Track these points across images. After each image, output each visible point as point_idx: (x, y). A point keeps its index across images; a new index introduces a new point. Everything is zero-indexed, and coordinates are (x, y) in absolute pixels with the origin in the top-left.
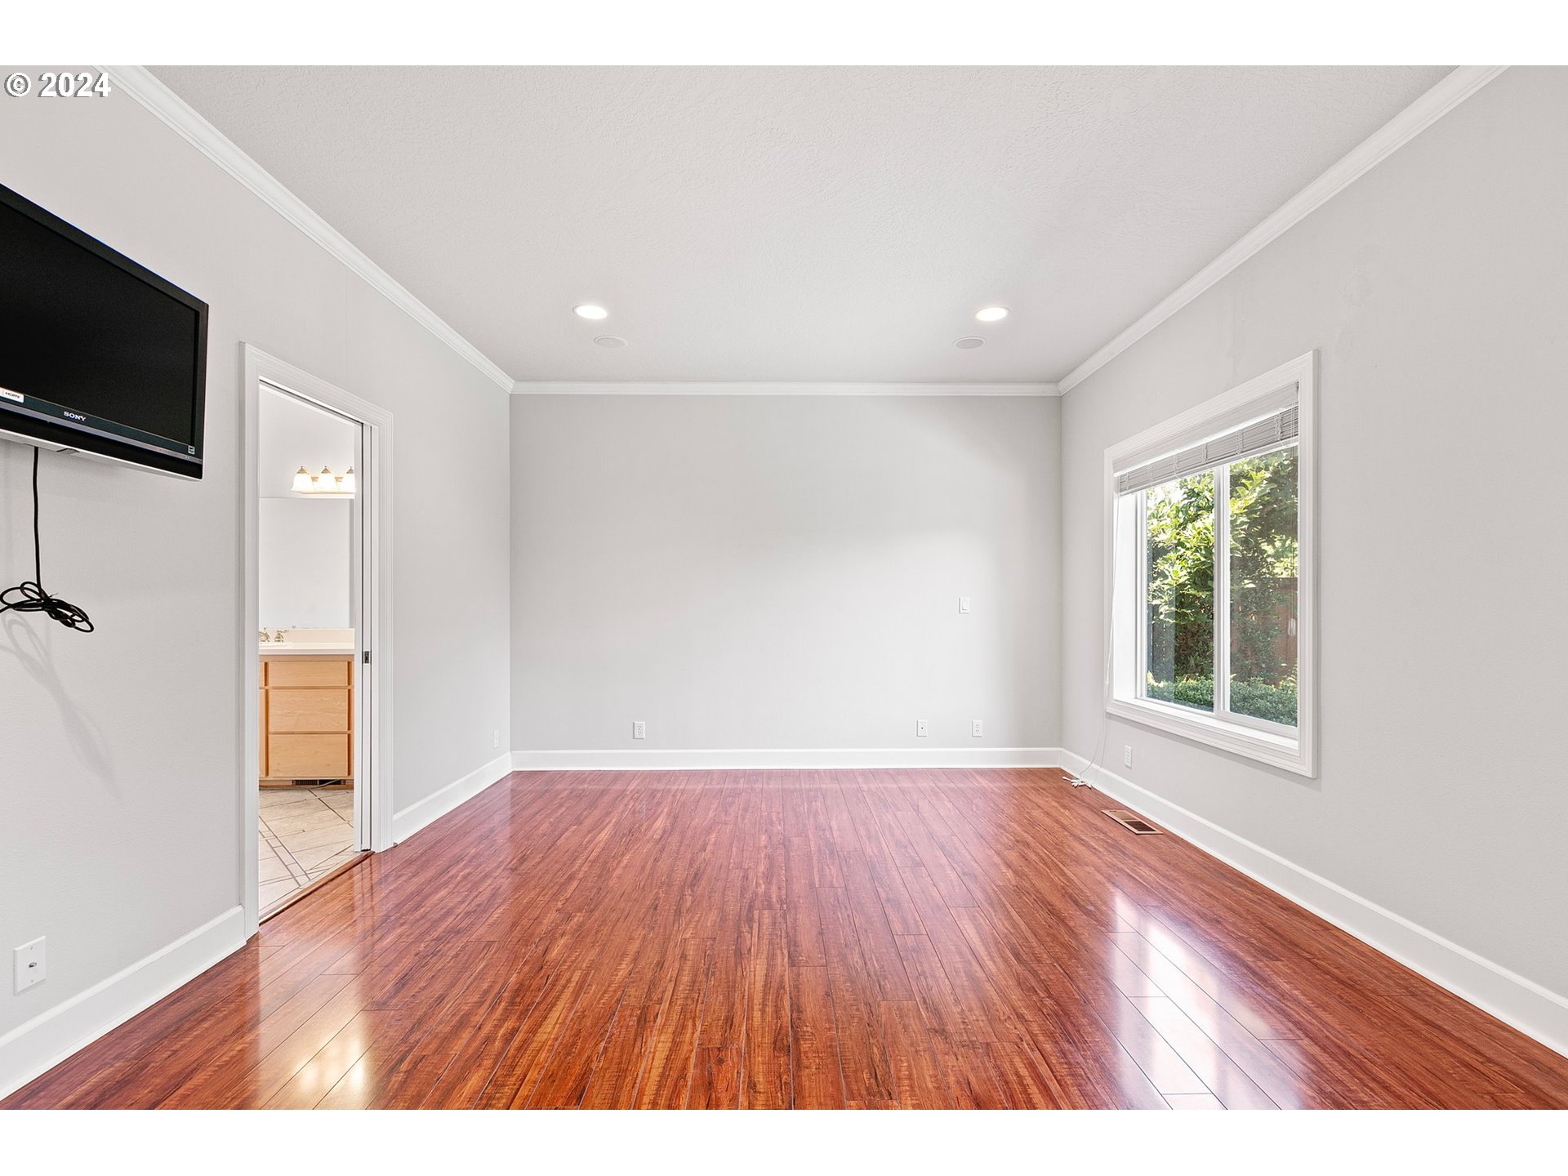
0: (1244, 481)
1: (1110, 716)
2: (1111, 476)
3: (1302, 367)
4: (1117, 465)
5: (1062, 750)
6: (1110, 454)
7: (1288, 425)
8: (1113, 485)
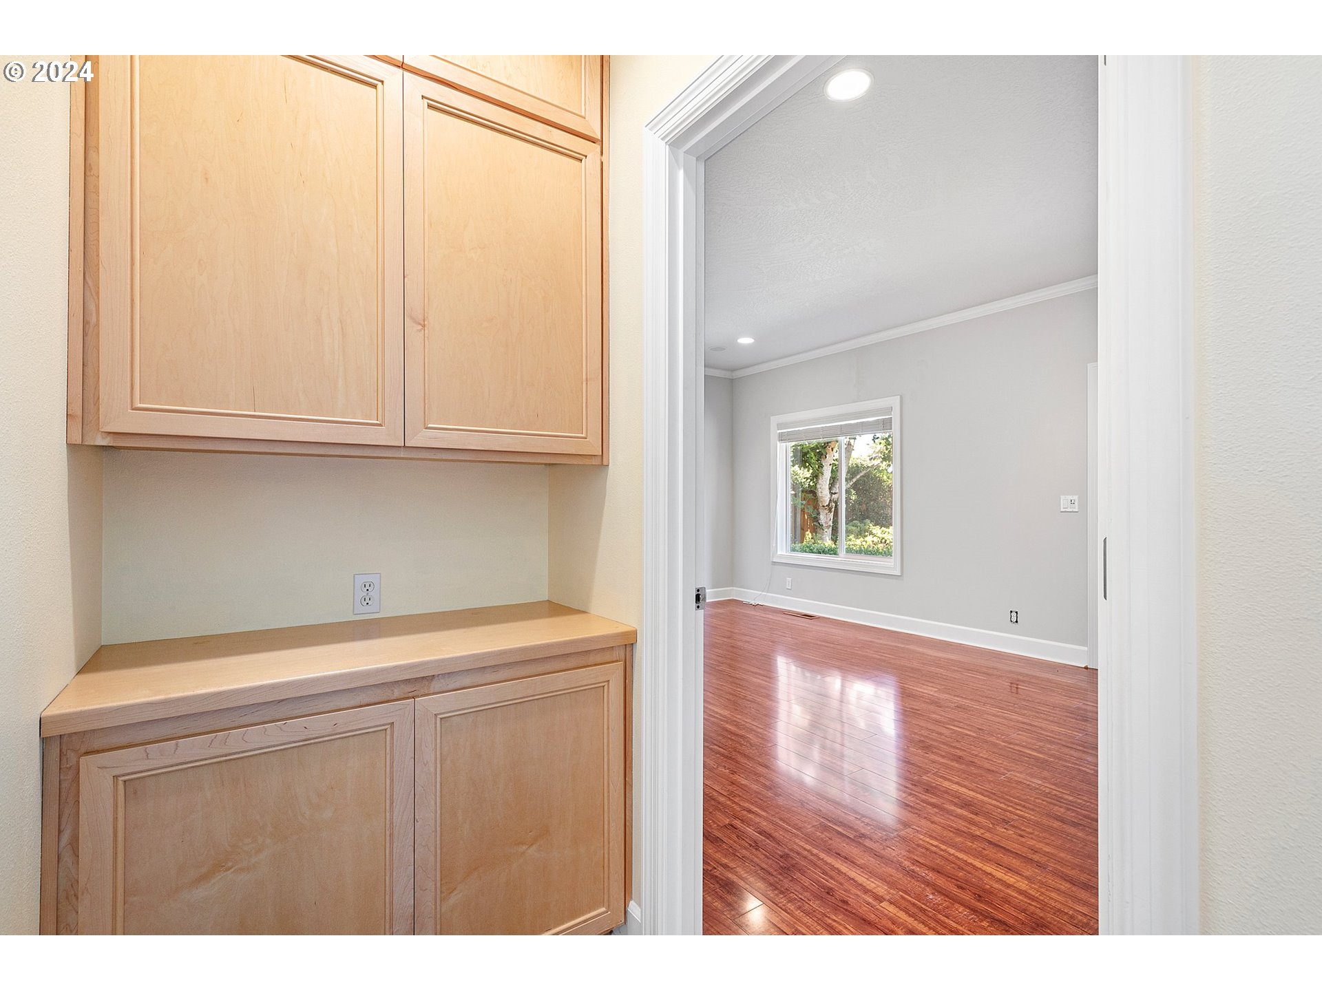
1: (774, 563)
2: (775, 432)
3: (895, 402)
4: (780, 426)
5: (734, 588)
6: (774, 420)
7: (886, 424)
8: (777, 437)
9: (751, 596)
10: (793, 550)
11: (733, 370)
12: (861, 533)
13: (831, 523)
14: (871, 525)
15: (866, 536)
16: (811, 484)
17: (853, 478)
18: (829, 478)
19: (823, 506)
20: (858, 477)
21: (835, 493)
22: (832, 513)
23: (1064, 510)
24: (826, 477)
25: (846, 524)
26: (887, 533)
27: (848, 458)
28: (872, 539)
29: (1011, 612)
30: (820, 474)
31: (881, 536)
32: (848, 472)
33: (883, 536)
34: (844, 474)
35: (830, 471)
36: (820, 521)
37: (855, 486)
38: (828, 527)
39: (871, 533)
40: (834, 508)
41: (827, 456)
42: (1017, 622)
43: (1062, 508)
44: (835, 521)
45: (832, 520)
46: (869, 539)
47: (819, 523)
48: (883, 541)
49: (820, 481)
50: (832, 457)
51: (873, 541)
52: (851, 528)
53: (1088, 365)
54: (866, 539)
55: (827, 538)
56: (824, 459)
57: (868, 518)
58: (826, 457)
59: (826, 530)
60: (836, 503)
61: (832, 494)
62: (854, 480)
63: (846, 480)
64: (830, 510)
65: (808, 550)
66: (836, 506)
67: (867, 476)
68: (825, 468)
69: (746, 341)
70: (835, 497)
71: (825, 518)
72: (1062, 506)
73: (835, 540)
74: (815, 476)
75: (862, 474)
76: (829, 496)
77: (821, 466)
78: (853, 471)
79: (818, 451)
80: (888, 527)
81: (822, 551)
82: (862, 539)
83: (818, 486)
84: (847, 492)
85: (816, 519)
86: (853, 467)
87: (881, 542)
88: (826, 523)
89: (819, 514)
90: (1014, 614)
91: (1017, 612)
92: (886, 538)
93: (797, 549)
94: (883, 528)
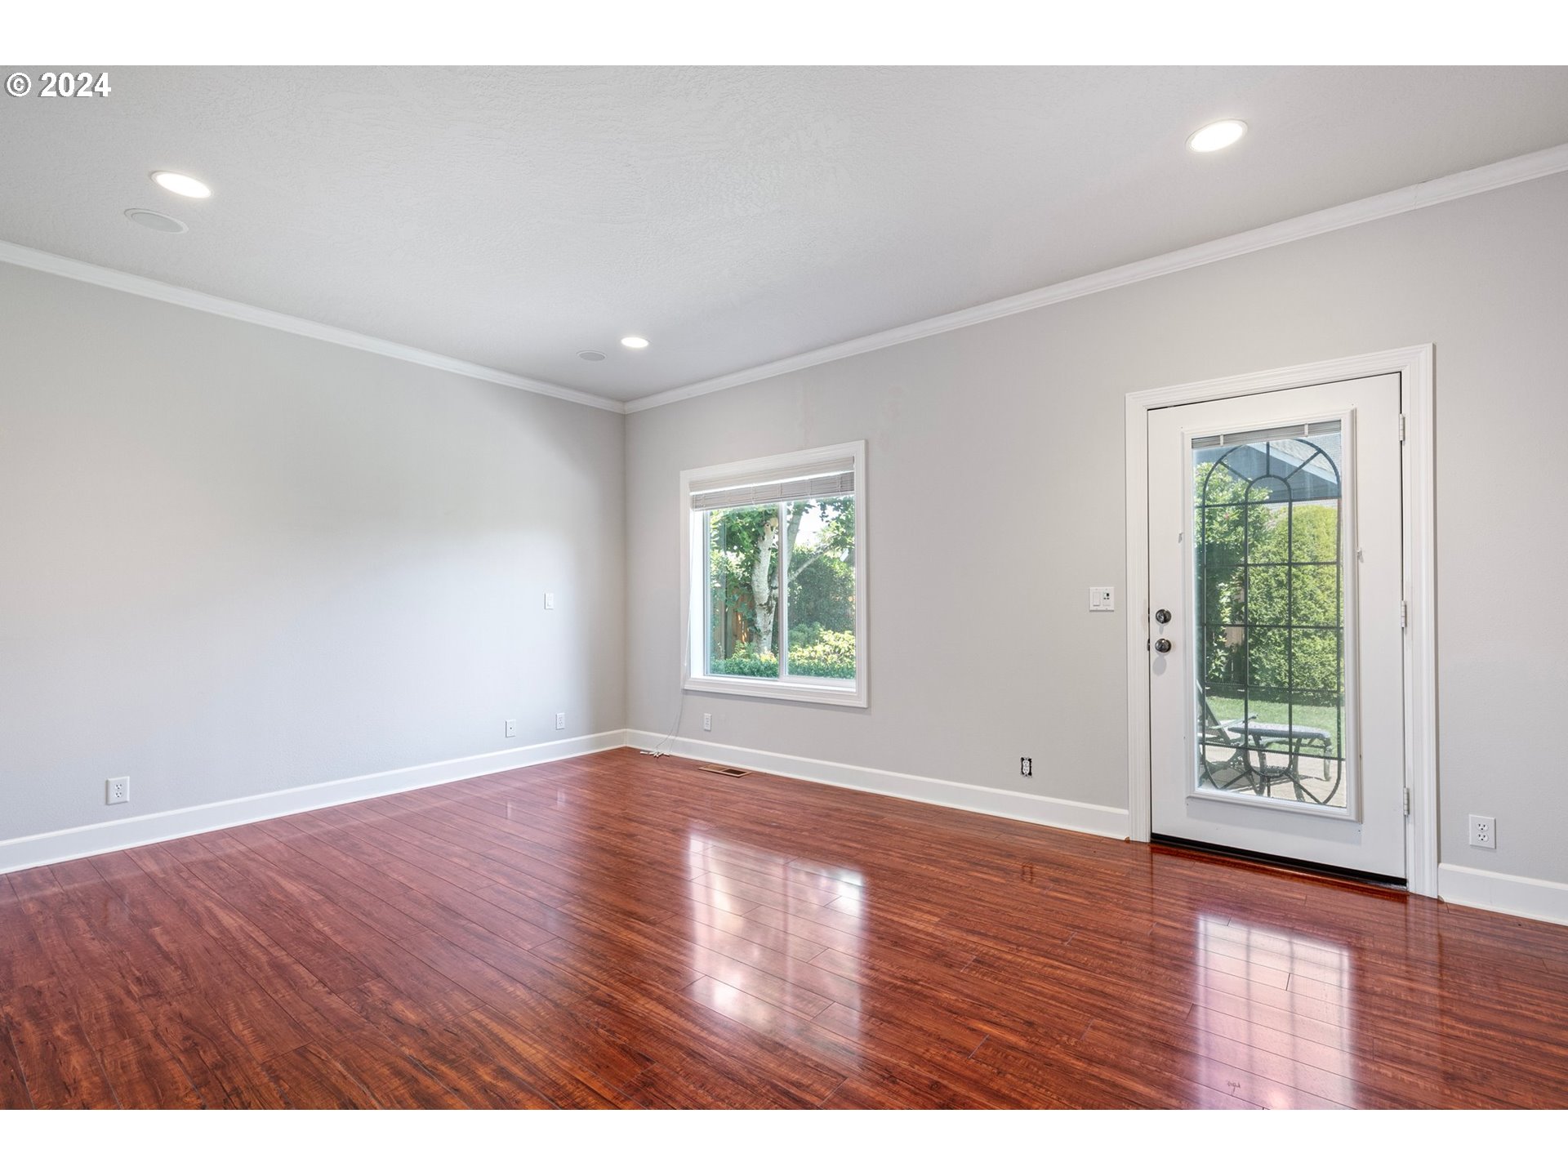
0: (806, 508)
1: (686, 692)
2: (687, 494)
3: (857, 449)
4: (694, 486)
5: (628, 730)
6: (686, 476)
7: (846, 483)
8: (689, 502)
9: (653, 741)
10: (715, 670)
11: (624, 401)
12: (810, 640)
13: (770, 627)
14: (821, 629)
15: (815, 644)
16: (746, 574)
17: (798, 568)
18: (768, 568)
19: (761, 605)
20: (805, 566)
21: (776, 588)
22: (773, 615)
23: (1095, 608)
24: (764, 565)
25: (790, 628)
26: (842, 639)
27: (791, 541)
28: (824, 648)
29: (1023, 759)
30: (756, 562)
31: (834, 643)
32: (792, 561)
33: (837, 644)
34: (786, 564)
35: (769, 559)
36: (756, 625)
37: (800, 579)
38: (767, 633)
39: (822, 641)
40: (773, 607)
41: (765, 537)
42: (1030, 774)
43: (1091, 606)
44: (776, 625)
45: (772, 623)
46: (820, 648)
47: (755, 628)
48: (837, 650)
49: (756, 571)
50: (771, 539)
51: (824, 651)
52: (795, 633)
53: (1127, 395)
54: (816, 648)
55: (766, 648)
56: (761, 541)
57: (817, 619)
58: (764, 539)
59: (765, 637)
60: (777, 600)
61: (771, 588)
62: (800, 570)
63: (789, 570)
64: (770, 611)
65: (736, 669)
66: (777, 605)
67: (816, 565)
68: (763, 553)
69: (635, 343)
70: (775, 592)
71: (763, 621)
72: (1091, 602)
73: (775, 650)
74: (750, 564)
75: (809, 563)
76: (768, 591)
77: (757, 551)
78: (798, 559)
79: (753, 530)
80: (842, 632)
81: (756, 671)
82: (810, 648)
83: (754, 578)
84: (790, 585)
85: (751, 622)
86: (798, 554)
87: (835, 652)
88: (764, 627)
89: (755, 615)
90: (1026, 763)
91: (1030, 760)
92: (841, 646)
93: (722, 667)
94: (837, 634)
